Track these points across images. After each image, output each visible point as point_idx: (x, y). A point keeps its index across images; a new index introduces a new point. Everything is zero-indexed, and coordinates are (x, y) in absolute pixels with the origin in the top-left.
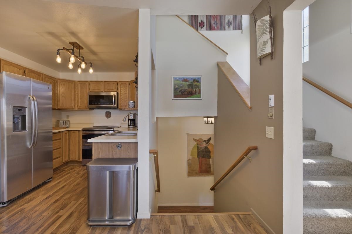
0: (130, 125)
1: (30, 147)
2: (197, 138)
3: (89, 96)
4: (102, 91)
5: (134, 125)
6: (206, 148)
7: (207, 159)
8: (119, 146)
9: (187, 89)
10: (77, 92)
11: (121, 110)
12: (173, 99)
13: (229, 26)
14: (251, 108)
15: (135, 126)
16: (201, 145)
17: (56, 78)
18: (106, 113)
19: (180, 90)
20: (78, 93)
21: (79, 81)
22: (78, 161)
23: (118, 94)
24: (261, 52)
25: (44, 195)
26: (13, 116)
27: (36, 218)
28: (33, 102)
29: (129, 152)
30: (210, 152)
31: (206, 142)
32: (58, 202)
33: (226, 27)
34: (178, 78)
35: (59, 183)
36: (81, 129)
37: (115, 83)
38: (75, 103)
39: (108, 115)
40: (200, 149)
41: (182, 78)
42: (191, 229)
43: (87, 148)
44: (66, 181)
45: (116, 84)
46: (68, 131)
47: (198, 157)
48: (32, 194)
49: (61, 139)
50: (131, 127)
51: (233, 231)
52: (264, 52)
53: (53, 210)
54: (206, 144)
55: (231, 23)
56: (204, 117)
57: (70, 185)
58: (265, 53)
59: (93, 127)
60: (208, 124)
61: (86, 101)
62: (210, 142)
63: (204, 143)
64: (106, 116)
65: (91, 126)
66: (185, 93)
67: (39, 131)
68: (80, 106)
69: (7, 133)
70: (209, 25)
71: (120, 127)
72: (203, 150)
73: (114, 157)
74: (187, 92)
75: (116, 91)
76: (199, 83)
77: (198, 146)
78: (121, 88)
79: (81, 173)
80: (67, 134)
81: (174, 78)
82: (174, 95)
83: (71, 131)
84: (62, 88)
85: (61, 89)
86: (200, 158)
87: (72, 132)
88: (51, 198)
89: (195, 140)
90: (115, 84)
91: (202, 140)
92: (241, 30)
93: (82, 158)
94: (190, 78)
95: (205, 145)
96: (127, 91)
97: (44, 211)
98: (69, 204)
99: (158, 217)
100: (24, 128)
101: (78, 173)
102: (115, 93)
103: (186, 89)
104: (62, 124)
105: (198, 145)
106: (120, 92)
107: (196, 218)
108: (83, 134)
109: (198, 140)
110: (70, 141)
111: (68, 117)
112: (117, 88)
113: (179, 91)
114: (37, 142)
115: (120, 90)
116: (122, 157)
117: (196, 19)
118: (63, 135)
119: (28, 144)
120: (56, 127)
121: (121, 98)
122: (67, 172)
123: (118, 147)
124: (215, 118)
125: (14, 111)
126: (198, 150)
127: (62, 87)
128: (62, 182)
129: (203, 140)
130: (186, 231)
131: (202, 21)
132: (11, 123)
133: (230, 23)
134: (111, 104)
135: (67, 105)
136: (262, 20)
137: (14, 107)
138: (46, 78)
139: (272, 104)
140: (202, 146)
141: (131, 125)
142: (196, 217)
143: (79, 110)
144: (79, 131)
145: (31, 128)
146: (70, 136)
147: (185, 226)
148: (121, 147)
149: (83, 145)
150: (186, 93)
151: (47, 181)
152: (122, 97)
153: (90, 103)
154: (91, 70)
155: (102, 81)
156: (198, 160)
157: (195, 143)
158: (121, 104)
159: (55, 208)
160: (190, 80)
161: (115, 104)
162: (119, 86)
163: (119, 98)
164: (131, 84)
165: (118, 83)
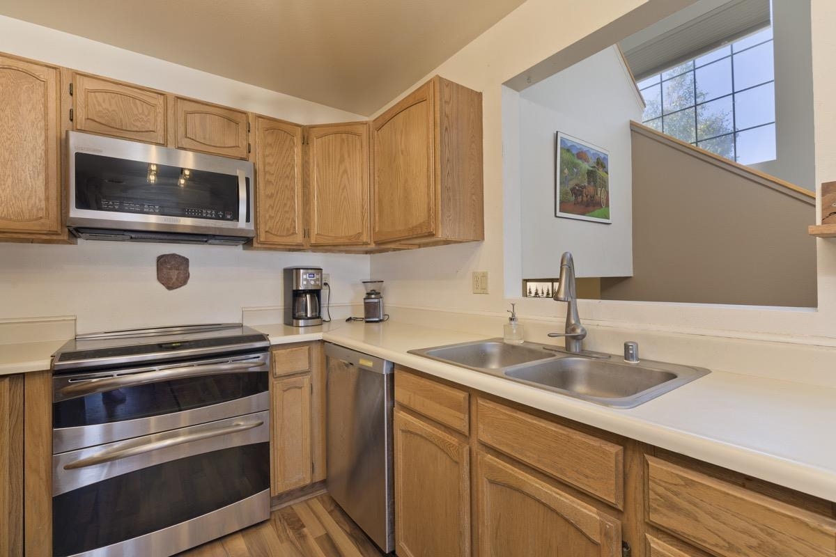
9: (586, 184)
12: (558, 212)
19: (572, 186)
34: (569, 144)
37: (237, 117)
39: (173, 273)
41: (578, 147)
64: (160, 279)
66: (582, 200)
74: (586, 196)
76: (606, 172)
81: (561, 141)
90: (237, 123)
94: (592, 152)
103: (585, 187)
113: (572, 190)
115: (260, 158)
121: (266, 195)
134: (224, 218)
160: (591, 158)
161: (248, 220)
162: (256, 136)
163: (258, 193)
164: (314, 138)
165: (249, 125)
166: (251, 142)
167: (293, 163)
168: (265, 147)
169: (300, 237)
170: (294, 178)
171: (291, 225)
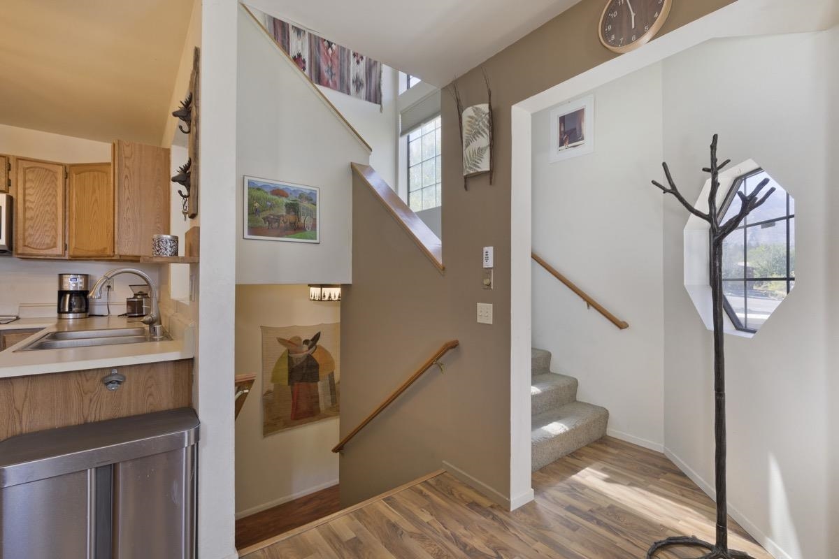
0: (70, 311)
2: (288, 338)
5: (86, 310)
6: (309, 357)
7: (312, 384)
8: (113, 378)
9: (284, 214)
11: (26, 258)
12: (246, 236)
13: (358, 89)
14: (444, 269)
15: (88, 314)
16: (296, 353)
19: (265, 214)
23: (10, 200)
24: (472, 166)
30: (317, 366)
31: (310, 344)
33: (353, 89)
34: (259, 185)
40: (295, 362)
41: (272, 186)
42: (355, 546)
47: (289, 381)
50: (71, 316)
51: (432, 515)
52: (479, 167)
54: (309, 348)
55: (361, 84)
56: (310, 286)
58: (479, 170)
60: (321, 301)
62: (317, 344)
63: (305, 347)
66: (279, 226)
70: (316, 71)
72: (302, 363)
73: (91, 419)
74: (285, 223)
75: (2, 192)
76: (313, 204)
77: (289, 356)
78: (28, 185)
81: (249, 183)
82: (250, 227)
86: (296, 384)
89: (282, 341)
91: (300, 339)
92: (379, 106)
94: (292, 189)
95: (308, 352)
96: (55, 196)
99: (259, 553)
103: (282, 216)
105: (289, 353)
106: (21, 197)
107: (353, 519)
109: (289, 342)
112: (9, 180)
113: (264, 219)
115: (20, 191)
116: (124, 413)
117: (287, 46)
121: (25, 219)
123: (107, 384)
124: (345, 287)
126: (289, 365)
129: (303, 340)
130: (346, 554)
131: (299, 55)
133: (359, 83)
136: (477, 108)
139: (489, 263)
140: (301, 355)
141: (74, 309)
142: (350, 517)
147: (338, 546)
148: (119, 382)
150: (282, 224)
152: (30, 214)
156: (290, 391)
157: (283, 349)
158: (24, 240)
160: (291, 194)
162: (17, 173)
163: (17, 216)
164: (74, 175)
165: (9, 165)
166: (12, 177)
167: (54, 193)
168: (25, 182)
169: (59, 250)
170: (55, 204)
171: (51, 241)
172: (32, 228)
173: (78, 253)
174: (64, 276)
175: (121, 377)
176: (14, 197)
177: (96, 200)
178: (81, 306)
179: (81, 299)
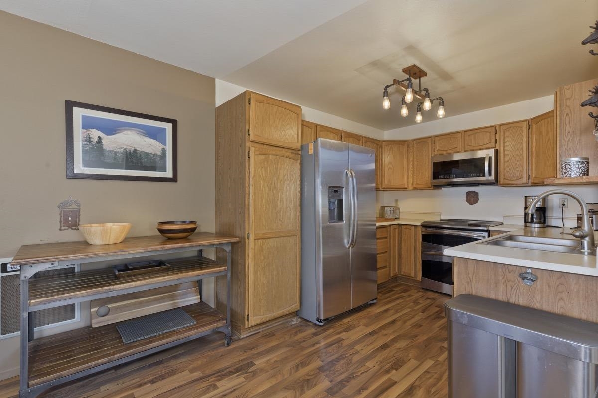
0: (532, 222)
1: (347, 246)
3: (434, 164)
4: (459, 150)
5: (544, 222)
8: (528, 276)
10: (411, 159)
11: (506, 185)
15: (546, 225)
17: (379, 141)
18: (468, 193)
20: (413, 161)
21: (415, 140)
22: (415, 279)
23: (497, 152)
25: (366, 325)
26: (329, 199)
27: (357, 365)
28: (351, 179)
29: (561, 299)
32: (388, 350)
35: (386, 311)
36: (419, 224)
37: (490, 130)
38: (408, 178)
39: (472, 198)
43: (430, 259)
44: (397, 312)
45: (493, 133)
46: (398, 226)
48: (351, 318)
49: (388, 238)
50: (534, 225)
53: (381, 362)
57: (405, 322)
59: (441, 220)
61: (428, 172)
64: (467, 201)
65: (436, 219)
67: (359, 223)
68: (417, 184)
69: (323, 223)
71: (503, 224)
75: (492, 148)
78: (507, 139)
79: (421, 304)
80: (397, 230)
83: (402, 226)
84: (389, 155)
85: (386, 156)
87: (404, 227)
88: (375, 336)
90: (490, 132)
93: (421, 275)
96: (522, 143)
97: (368, 358)
98: (405, 363)
100: (341, 218)
101: (416, 302)
102: (491, 153)
104: (388, 213)
106: (502, 149)
108: (423, 232)
110: (401, 243)
111: (396, 201)
112: (496, 140)
114: (356, 241)
115: (502, 145)
118: (390, 231)
119: (346, 241)
120: (380, 217)
121: (505, 162)
122: (397, 296)
123: (523, 278)
125: (329, 193)
127: (388, 153)
128: (392, 312)
132: (327, 210)
134: (479, 176)
135: (396, 182)
137: (329, 187)
138: (366, 142)
141: (535, 220)
143: (415, 189)
144: (416, 226)
145: (349, 220)
146: (400, 233)
148: (533, 281)
149: (422, 252)
151: (369, 303)
152: (507, 158)
153: (435, 176)
154: (441, 112)
155: (459, 132)
158: (504, 175)
159: (384, 359)
161: (490, 174)
162: (500, 135)
163: (500, 161)
164: (534, 125)
165: (496, 130)
166: (498, 138)
167: (521, 141)
168: (504, 138)
169: (525, 180)
170: (522, 149)
171: (520, 174)
172: (508, 167)
173: (537, 181)
174: (528, 197)
175: (534, 277)
176: (499, 150)
177: (549, 139)
178: (540, 219)
179: (540, 213)
